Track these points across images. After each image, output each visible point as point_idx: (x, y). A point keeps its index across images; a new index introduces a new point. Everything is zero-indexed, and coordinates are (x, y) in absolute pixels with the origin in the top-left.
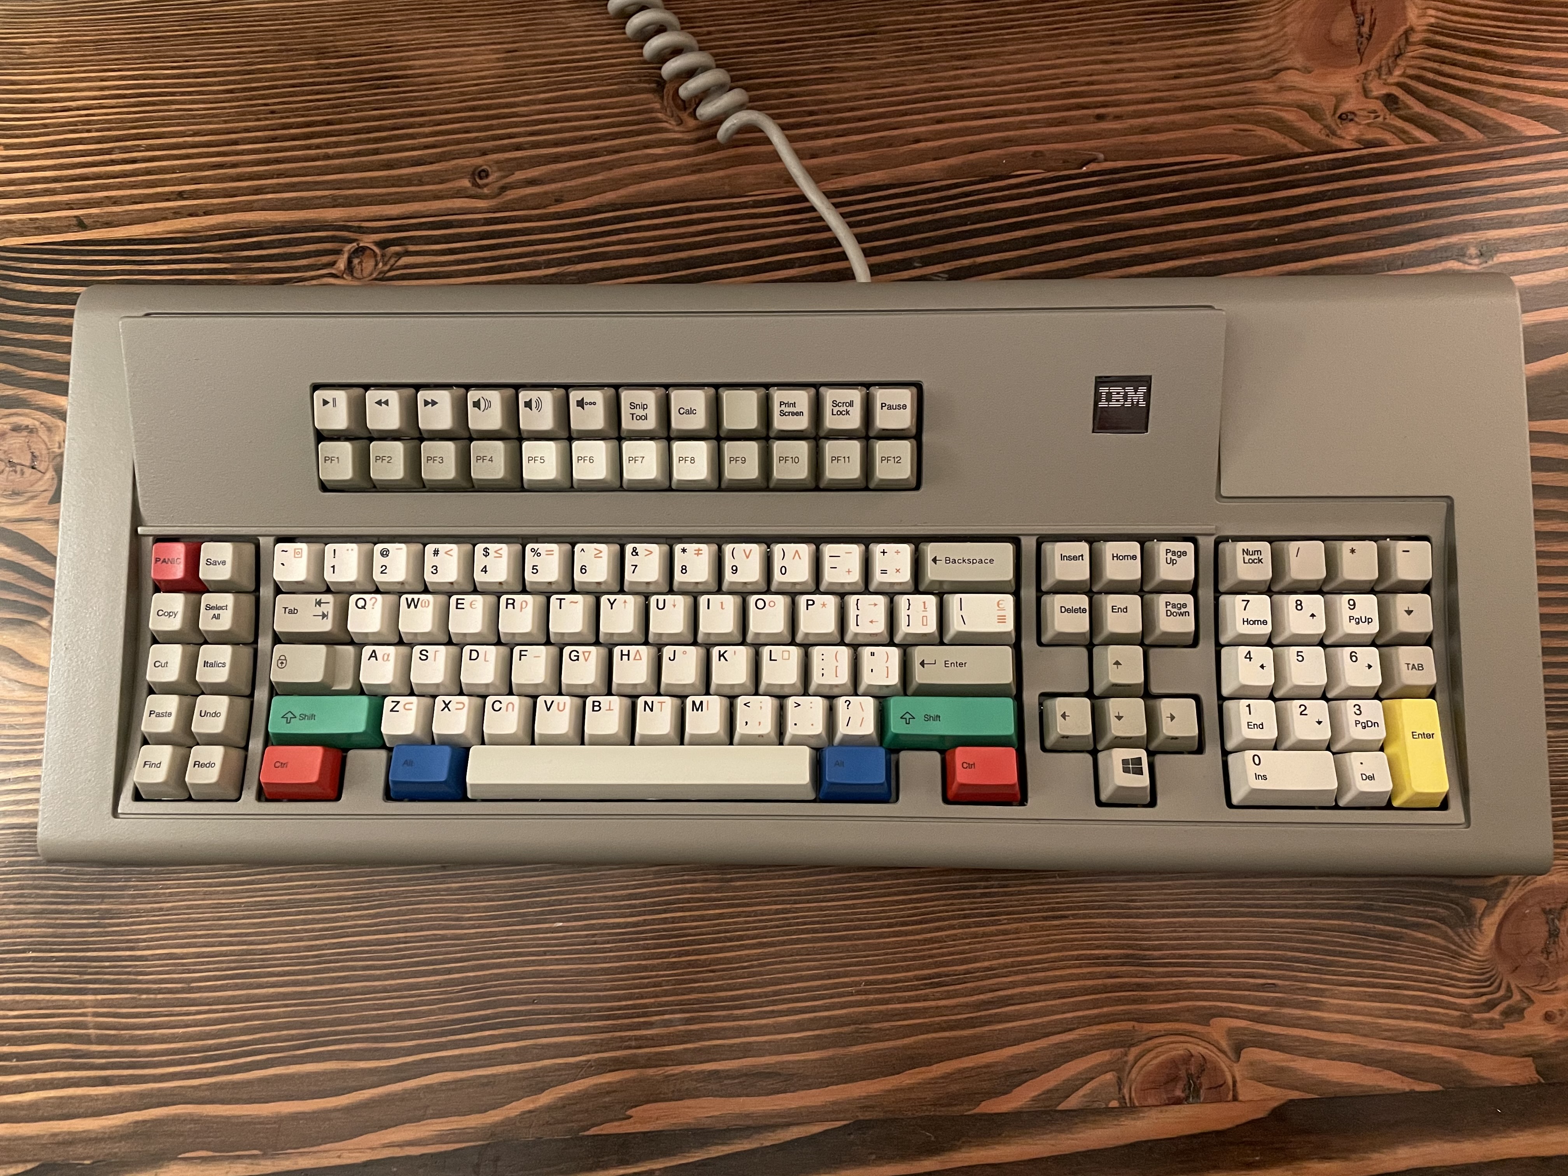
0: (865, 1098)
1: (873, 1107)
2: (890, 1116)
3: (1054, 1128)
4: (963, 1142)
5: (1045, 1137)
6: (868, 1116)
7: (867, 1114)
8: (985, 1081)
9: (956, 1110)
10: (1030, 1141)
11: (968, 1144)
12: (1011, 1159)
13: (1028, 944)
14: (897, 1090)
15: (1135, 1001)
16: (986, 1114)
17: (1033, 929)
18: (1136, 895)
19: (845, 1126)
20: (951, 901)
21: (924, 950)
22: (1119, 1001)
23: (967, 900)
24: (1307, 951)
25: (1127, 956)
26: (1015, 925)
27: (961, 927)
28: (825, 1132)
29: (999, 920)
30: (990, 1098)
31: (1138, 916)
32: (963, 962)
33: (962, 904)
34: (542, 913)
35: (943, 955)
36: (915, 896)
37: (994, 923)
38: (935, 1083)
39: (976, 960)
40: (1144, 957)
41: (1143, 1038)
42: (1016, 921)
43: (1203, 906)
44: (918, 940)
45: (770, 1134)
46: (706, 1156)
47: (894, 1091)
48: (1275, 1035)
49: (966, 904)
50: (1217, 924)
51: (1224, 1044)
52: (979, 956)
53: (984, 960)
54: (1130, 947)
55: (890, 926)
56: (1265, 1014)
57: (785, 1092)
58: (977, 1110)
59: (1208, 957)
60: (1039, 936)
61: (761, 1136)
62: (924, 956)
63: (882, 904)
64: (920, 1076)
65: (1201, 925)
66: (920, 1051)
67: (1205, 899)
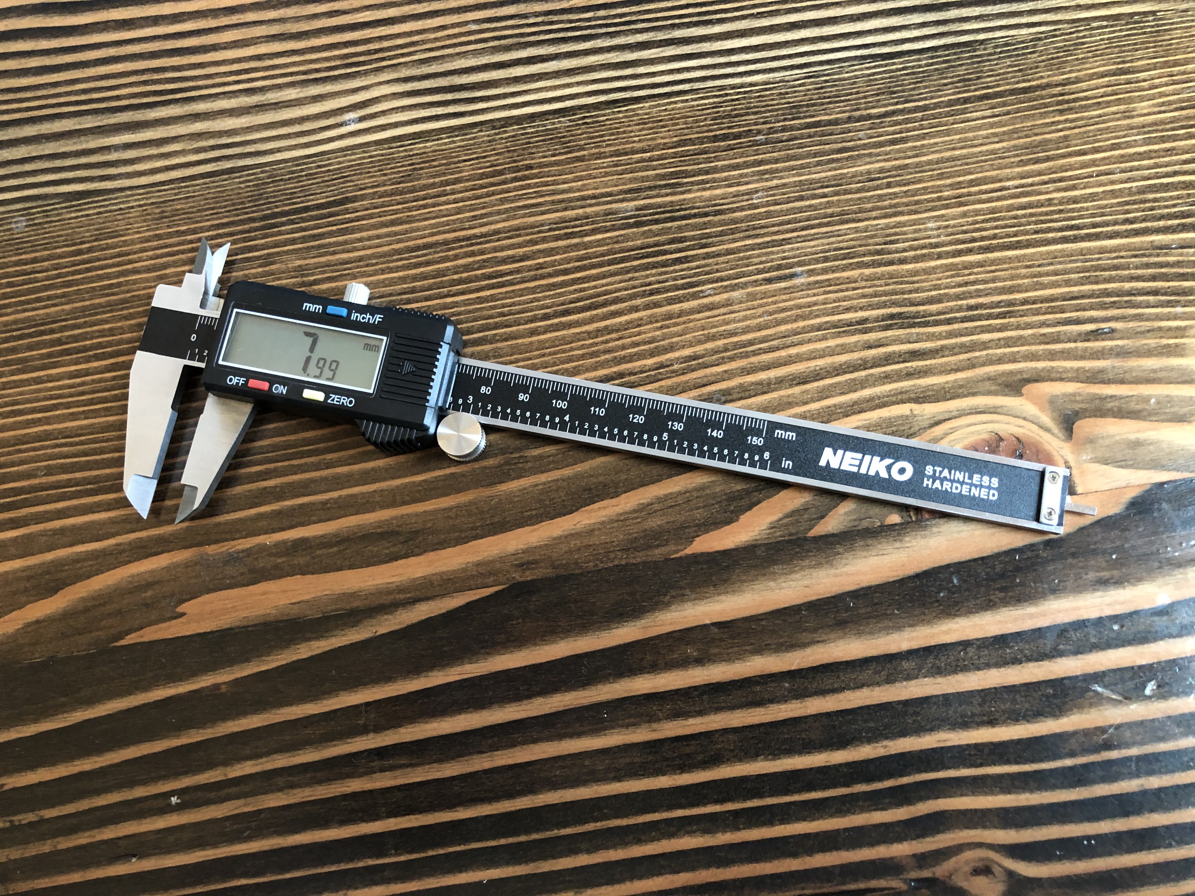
0: (524, 552)
1: (536, 562)
2: (562, 572)
3: (806, 562)
4: (673, 597)
5: (794, 576)
6: (529, 576)
7: (528, 573)
8: (698, 508)
9: (658, 553)
10: (772, 584)
11: (681, 598)
12: (747, 614)
13: (746, 318)
14: (572, 535)
15: (909, 375)
16: (702, 554)
17: (752, 297)
18: (896, 234)
19: (497, 592)
20: (630, 275)
21: (596, 344)
22: (887, 378)
23: (654, 271)
24: (1154, 278)
25: (892, 316)
26: (725, 296)
27: (647, 307)
28: (469, 605)
29: (702, 291)
30: (707, 531)
31: (902, 261)
32: (652, 354)
33: (647, 276)
34: (50, 355)
35: (623, 348)
36: (579, 275)
37: (695, 296)
38: (626, 520)
39: (671, 348)
40: (916, 315)
41: (926, 424)
42: (726, 289)
43: (995, 237)
44: (589, 333)
45: (386, 617)
46: (295, 658)
47: (566, 537)
48: (1121, 398)
49: (653, 275)
50: (1018, 259)
51: (1046, 419)
52: (677, 343)
53: (683, 347)
54: (895, 304)
55: (546, 317)
56: (1102, 371)
57: (406, 556)
58: (689, 551)
59: (1011, 303)
60: (761, 306)
61: (374, 621)
62: (598, 351)
63: (533, 290)
64: (603, 513)
65: (993, 262)
66: (601, 479)
67: (996, 228)
